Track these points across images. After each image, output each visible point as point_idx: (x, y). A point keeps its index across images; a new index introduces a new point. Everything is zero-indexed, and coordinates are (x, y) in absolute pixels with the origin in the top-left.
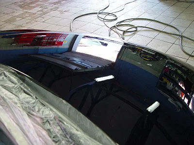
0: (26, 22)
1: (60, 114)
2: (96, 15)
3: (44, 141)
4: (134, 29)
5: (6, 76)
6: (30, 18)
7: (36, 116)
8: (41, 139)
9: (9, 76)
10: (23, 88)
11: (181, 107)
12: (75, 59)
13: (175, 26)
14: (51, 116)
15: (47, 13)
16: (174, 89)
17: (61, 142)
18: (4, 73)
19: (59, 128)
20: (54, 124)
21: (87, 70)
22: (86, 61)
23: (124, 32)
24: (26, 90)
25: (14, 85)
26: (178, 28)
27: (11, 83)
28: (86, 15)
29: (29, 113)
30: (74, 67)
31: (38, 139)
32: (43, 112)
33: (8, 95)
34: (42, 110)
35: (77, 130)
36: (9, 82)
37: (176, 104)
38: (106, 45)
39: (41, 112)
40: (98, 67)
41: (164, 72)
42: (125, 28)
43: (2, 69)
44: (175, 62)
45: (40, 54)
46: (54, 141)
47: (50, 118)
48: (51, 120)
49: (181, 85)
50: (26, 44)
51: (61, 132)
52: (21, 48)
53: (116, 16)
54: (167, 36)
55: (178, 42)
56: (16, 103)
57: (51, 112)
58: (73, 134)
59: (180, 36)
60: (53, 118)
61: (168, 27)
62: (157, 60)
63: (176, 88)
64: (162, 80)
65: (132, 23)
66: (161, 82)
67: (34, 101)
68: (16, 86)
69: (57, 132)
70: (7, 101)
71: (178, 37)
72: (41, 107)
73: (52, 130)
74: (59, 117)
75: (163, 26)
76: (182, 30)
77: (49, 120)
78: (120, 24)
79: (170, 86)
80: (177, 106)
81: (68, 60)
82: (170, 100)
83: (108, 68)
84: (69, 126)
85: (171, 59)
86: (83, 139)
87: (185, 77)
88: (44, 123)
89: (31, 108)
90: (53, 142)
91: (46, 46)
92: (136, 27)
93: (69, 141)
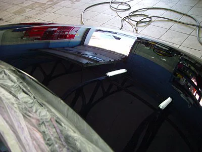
0: (36, 13)
1: (58, 115)
2: (109, 5)
3: (37, 144)
4: (148, 20)
5: (6, 74)
6: (40, 8)
7: (33, 118)
8: (34, 142)
9: (9, 74)
10: (22, 87)
11: (192, 103)
12: (87, 53)
13: (192, 16)
14: (48, 117)
15: (57, 3)
16: (187, 84)
17: (54, 145)
18: (4, 71)
19: (54, 130)
20: (50, 126)
21: (98, 64)
22: (98, 55)
23: (138, 23)
24: (25, 89)
25: (13, 84)
26: (195, 18)
27: (10, 82)
28: (98, 4)
29: (26, 114)
30: (85, 61)
31: (30, 142)
32: (40, 112)
33: (5, 95)
34: (39, 111)
35: (75, 132)
36: (8, 81)
37: (188, 100)
38: (119, 39)
39: (38, 113)
40: (110, 61)
41: (177, 68)
42: (138, 19)
43: (3, 67)
44: (190, 58)
45: (50, 49)
46: (47, 144)
47: (46, 119)
48: (47, 122)
49: (194, 81)
50: (36, 37)
51: (56, 135)
52: (32, 42)
53: (129, 6)
54: (183, 27)
55: (195, 33)
56: (13, 104)
57: (48, 113)
58: (70, 136)
59: (197, 26)
60: (49, 119)
61: (184, 17)
62: (171, 55)
63: (189, 84)
64: (176, 75)
65: (146, 13)
66: (174, 78)
67: (32, 101)
68: (15, 85)
69: (52, 135)
70: (4, 102)
71: (195, 27)
72: (39, 107)
73: (46, 133)
74: (58, 118)
75: (180, 16)
76: (199, 20)
77: (45, 122)
78: (133, 14)
79: (183, 81)
80: (188, 102)
81: (79, 54)
82: (182, 95)
83: (121, 62)
84: (67, 128)
85: (185, 55)
86: (79, 141)
87: (198, 73)
88: (40, 124)
89: (28, 108)
90: (46, 146)
91: (57, 39)
92: (150, 18)
93: (62, 144)
